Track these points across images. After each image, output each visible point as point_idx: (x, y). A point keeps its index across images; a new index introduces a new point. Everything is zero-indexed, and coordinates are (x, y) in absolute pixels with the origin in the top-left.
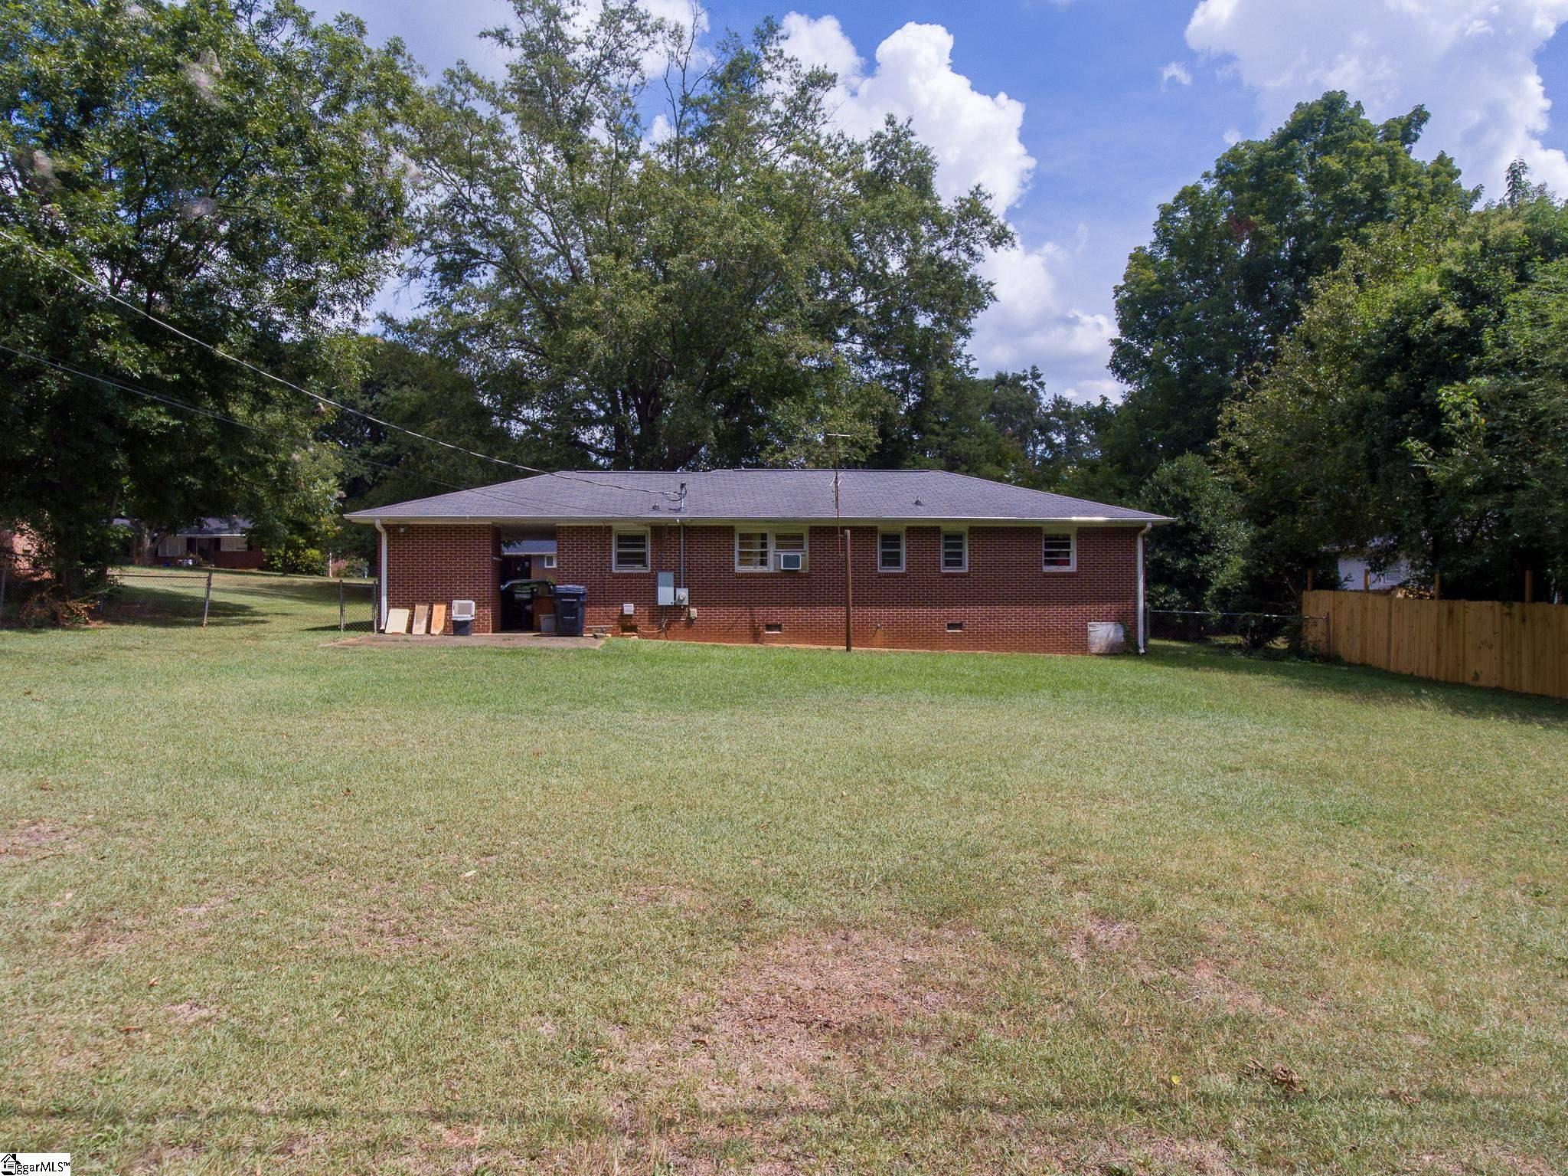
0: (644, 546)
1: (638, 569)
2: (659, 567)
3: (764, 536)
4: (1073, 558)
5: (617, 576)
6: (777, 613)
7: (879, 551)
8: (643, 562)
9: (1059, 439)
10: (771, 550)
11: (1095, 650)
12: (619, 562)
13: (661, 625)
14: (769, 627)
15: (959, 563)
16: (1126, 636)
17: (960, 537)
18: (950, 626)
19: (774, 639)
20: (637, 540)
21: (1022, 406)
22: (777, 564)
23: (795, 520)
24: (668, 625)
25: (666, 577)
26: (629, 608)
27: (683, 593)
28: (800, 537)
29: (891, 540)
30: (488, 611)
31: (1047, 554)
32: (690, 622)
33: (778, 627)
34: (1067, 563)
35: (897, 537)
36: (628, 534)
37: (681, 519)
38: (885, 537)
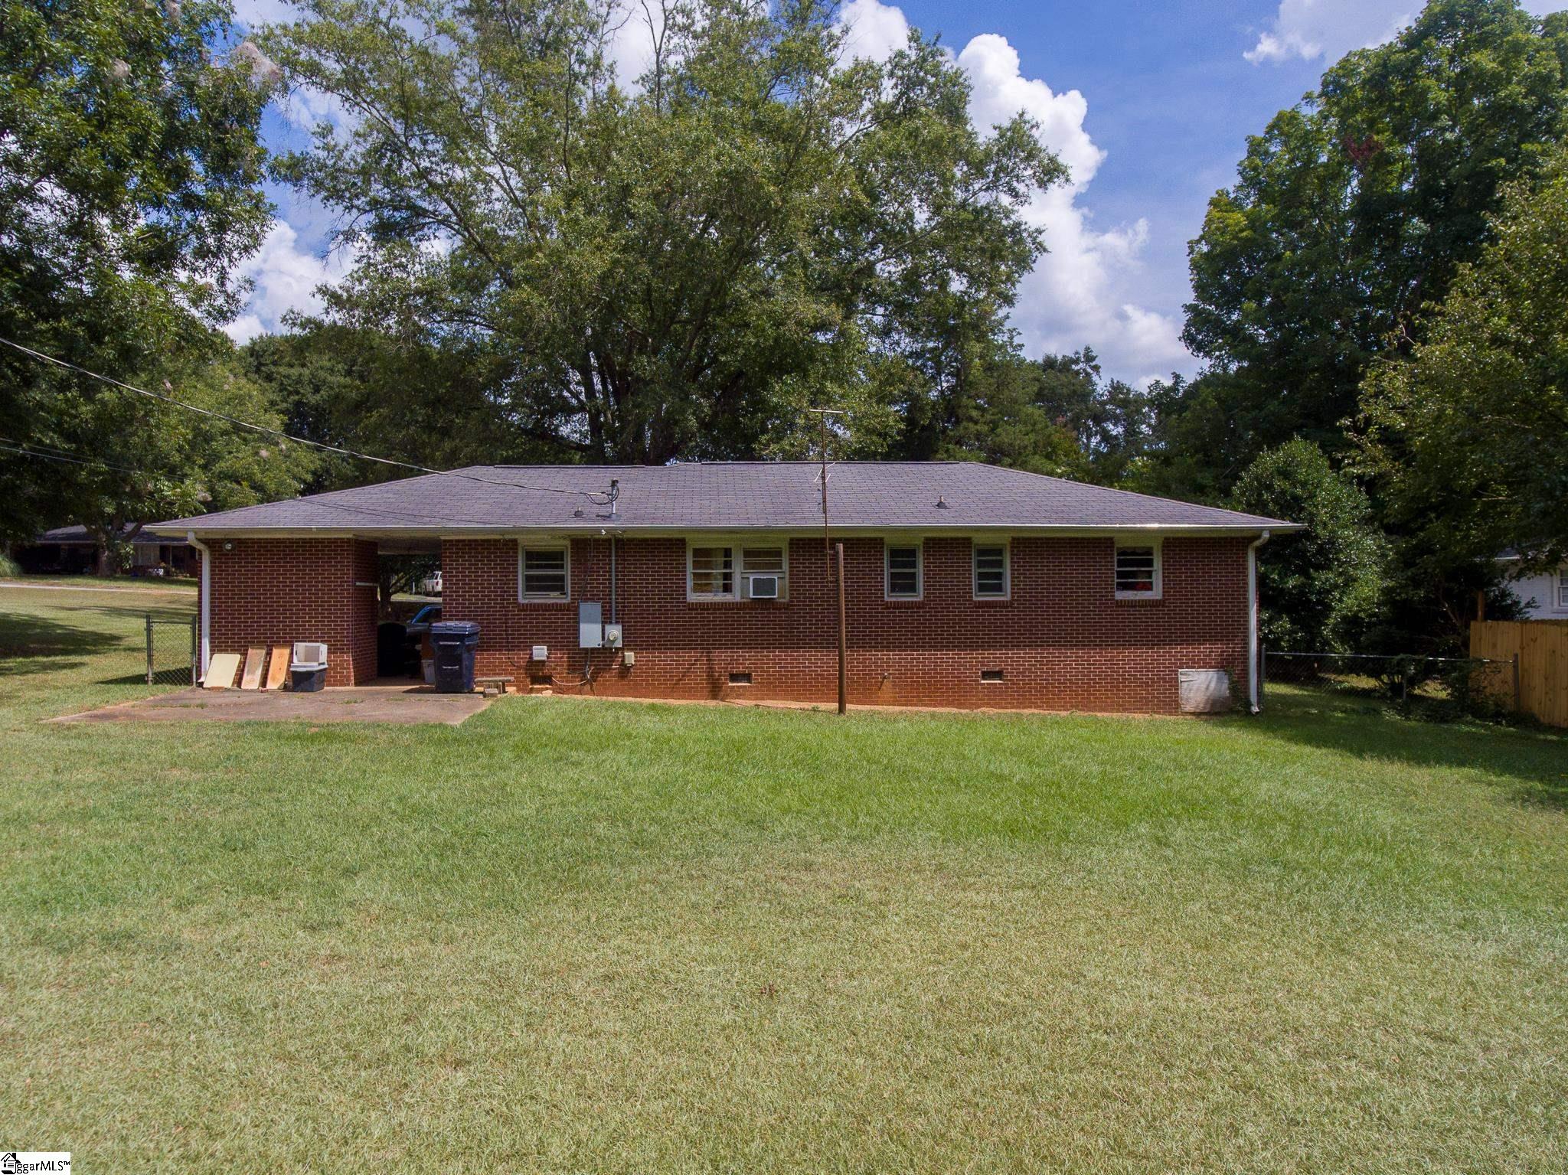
0: (562, 567)
1: (553, 598)
2: (583, 594)
3: (727, 552)
4: (1157, 580)
5: (524, 608)
6: (746, 659)
7: (887, 572)
8: (561, 589)
9: (1116, 430)
10: (737, 570)
11: (1189, 708)
12: (529, 588)
13: (584, 675)
14: (734, 677)
15: (999, 588)
16: (1233, 689)
17: (999, 552)
18: (986, 675)
19: (740, 694)
20: (551, 558)
21: (1075, 392)
22: (744, 589)
23: (768, 530)
24: (594, 678)
25: (590, 609)
26: (540, 652)
27: (615, 632)
28: (778, 553)
29: (903, 556)
30: (348, 658)
31: (1121, 575)
32: (625, 670)
33: (747, 677)
34: (1148, 587)
35: (912, 553)
36: (543, 549)
37: (608, 530)
38: (895, 553)
